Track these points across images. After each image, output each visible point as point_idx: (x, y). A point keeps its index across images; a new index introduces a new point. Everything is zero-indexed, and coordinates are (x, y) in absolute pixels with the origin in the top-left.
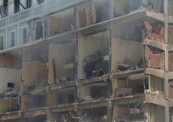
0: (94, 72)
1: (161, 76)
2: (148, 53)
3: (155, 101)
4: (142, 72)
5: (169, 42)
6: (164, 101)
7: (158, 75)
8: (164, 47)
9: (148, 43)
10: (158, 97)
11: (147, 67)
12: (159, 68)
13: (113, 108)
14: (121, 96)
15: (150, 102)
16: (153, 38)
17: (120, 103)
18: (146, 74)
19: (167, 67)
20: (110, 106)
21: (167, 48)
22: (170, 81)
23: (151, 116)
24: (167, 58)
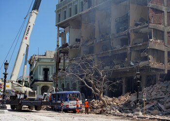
0: (120, 28)
1: (161, 29)
2: (151, 13)
3: (157, 47)
4: (147, 26)
5: (167, 6)
6: (164, 47)
7: (159, 29)
8: (164, 9)
9: (151, 6)
10: (159, 44)
11: (150, 23)
12: (160, 24)
13: (131, 53)
14: (135, 44)
15: (153, 48)
16: (155, 3)
17: (135, 50)
18: (149, 28)
19: (166, 23)
20: (129, 52)
21: (166, 9)
22: (168, 33)
23: (154, 57)
24: (166, 16)
